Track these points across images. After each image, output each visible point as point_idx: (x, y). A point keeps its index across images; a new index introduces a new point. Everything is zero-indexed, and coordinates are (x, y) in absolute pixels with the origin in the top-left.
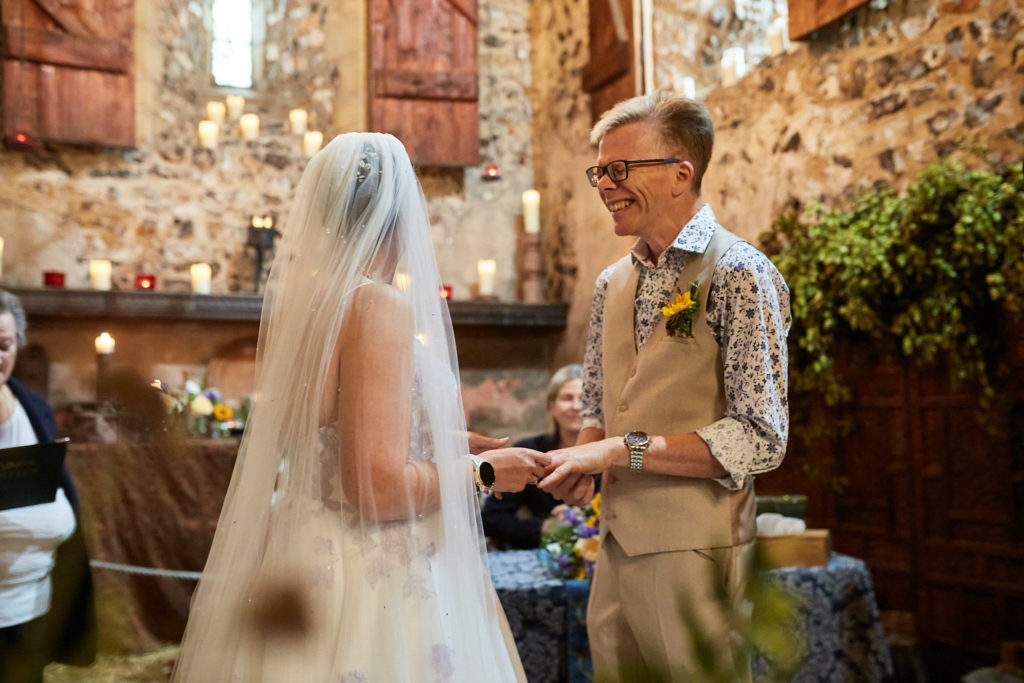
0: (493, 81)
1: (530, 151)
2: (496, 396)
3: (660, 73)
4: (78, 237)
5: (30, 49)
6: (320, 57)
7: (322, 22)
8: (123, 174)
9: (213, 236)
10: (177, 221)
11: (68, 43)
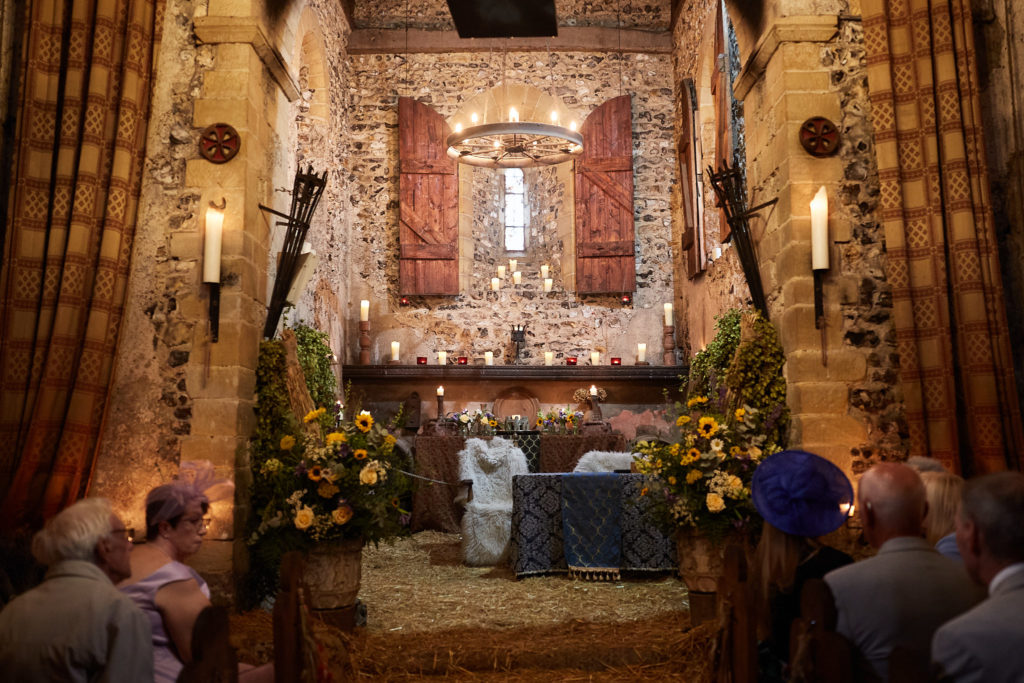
0: (649, 240)
1: (672, 278)
2: (653, 419)
3: (708, 243)
4: (433, 339)
5: (411, 254)
6: (555, 235)
7: (556, 217)
8: (454, 308)
9: (497, 336)
10: (479, 329)
11: (427, 249)
